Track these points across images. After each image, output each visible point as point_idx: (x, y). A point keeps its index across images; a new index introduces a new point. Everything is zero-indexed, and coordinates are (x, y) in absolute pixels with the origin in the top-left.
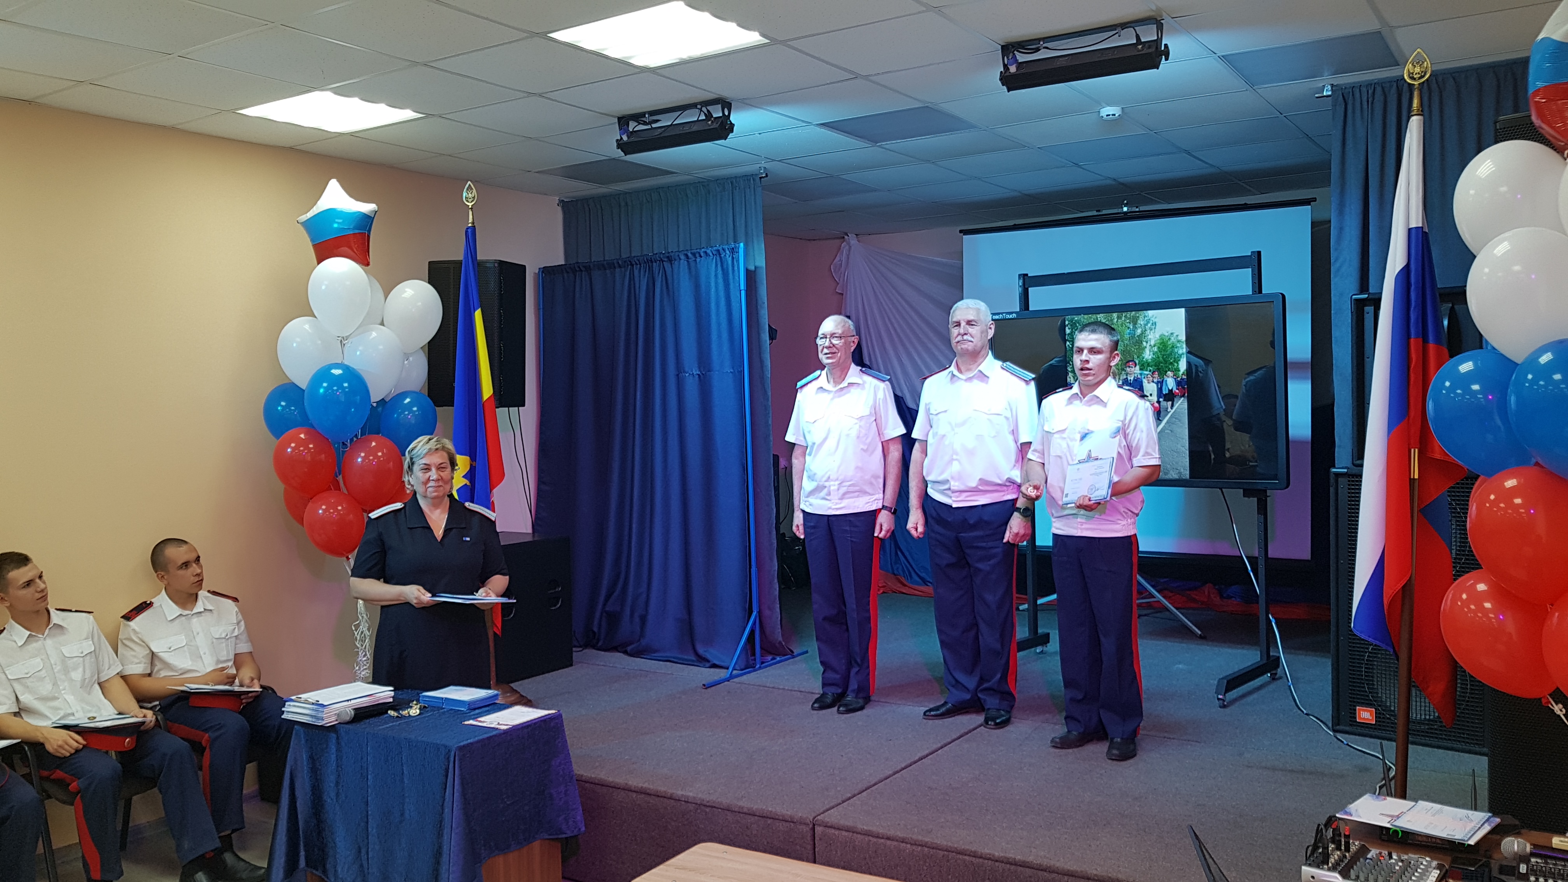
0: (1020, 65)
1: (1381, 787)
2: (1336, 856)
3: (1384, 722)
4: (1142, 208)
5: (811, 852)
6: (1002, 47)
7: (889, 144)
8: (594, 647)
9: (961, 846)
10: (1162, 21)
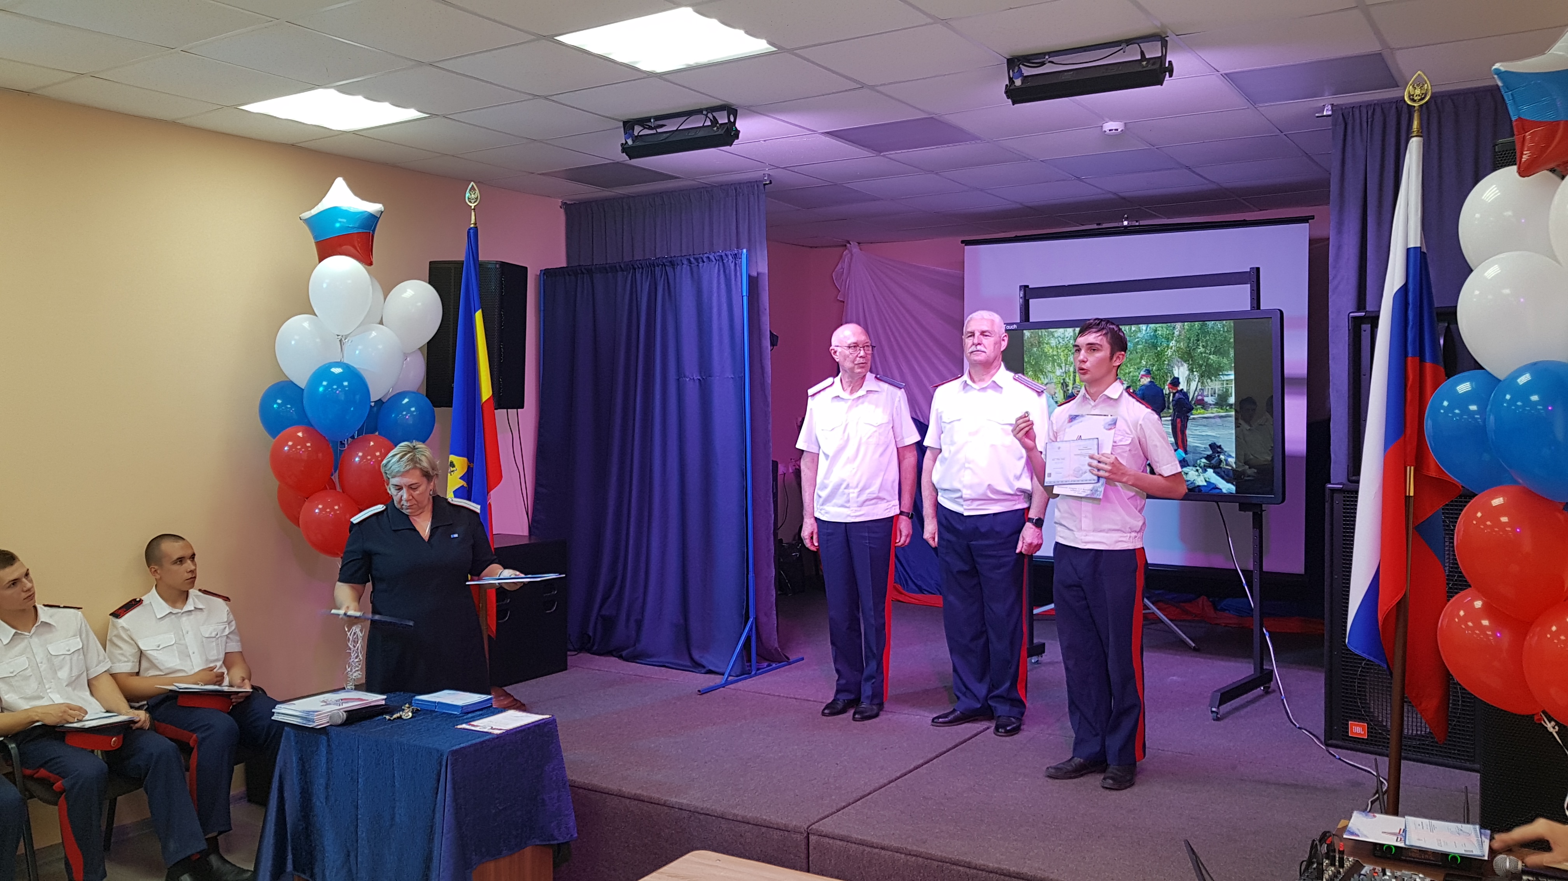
0: (1025, 78)
1: (1372, 803)
2: (1330, 872)
3: (1376, 737)
4: (1142, 223)
5: (805, 861)
6: (1008, 60)
7: (892, 154)
8: (589, 651)
9: (955, 856)
10: (1167, 38)
